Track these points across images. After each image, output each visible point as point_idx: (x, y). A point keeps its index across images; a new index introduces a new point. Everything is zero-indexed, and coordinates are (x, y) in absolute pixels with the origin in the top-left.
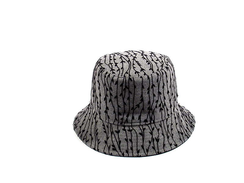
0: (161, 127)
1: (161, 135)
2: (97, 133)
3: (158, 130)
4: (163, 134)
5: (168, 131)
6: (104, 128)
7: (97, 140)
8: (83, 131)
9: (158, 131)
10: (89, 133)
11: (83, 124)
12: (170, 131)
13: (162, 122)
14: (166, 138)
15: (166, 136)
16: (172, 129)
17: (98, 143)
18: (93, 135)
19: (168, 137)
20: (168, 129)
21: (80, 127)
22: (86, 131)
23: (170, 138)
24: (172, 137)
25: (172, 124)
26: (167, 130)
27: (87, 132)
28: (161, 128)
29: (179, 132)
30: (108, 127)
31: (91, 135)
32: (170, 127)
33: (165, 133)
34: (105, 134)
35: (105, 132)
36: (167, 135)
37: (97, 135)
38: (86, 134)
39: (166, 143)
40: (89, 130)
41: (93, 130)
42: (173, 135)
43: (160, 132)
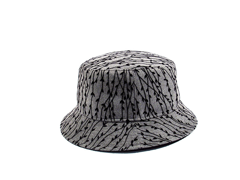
2: (181, 121)
6: (180, 114)
7: (186, 125)
8: (175, 133)
10: (178, 128)
11: (167, 132)
17: (189, 125)
18: (182, 126)
21: (169, 135)
22: (175, 131)
27: (177, 130)
30: (179, 111)
31: (180, 128)
34: (183, 116)
35: (182, 115)
37: (182, 123)
38: (179, 132)
40: (175, 127)
41: (177, 124)
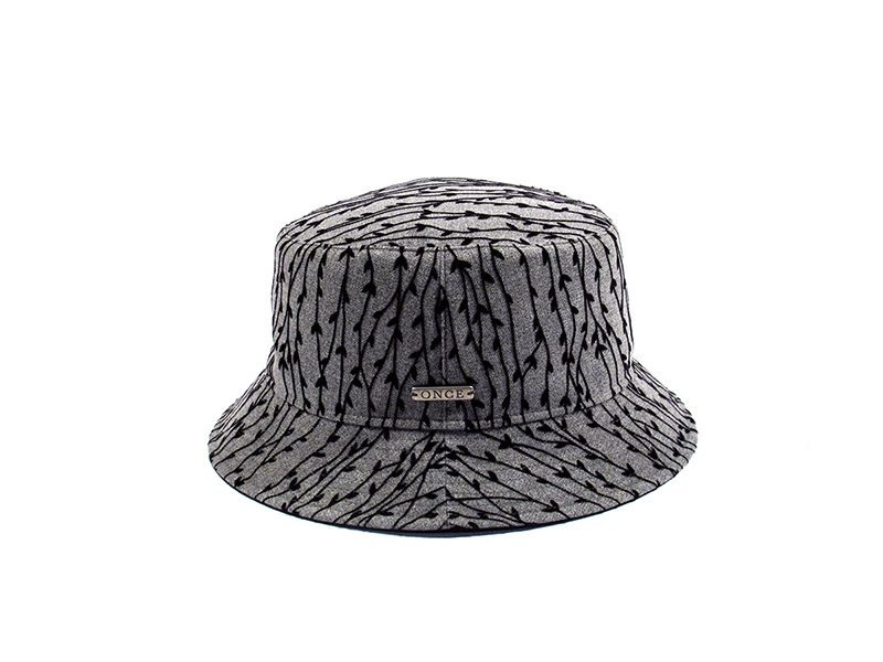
0: (275, 415)
1: (255, 430)
3: (265, 415)
4: (259, 434)
5: (278, 441)
9: (262, 417)
12: (281, 446)
13: (286, 408)
14: (253, 448)
15: (259, 444)
16: (289, 449)
19: (257, 453)
20: (281, 438)
23: (260, 459)
24: (263, 463)
25: (303, 439)
26: (277, 437)
28: (270, 418)
29: (292, 473)
32: (290, 439)
33: (264, 438)
36: (263, 446)
39: (240, 457)
42: (272, 460)
43: (262, 422)
